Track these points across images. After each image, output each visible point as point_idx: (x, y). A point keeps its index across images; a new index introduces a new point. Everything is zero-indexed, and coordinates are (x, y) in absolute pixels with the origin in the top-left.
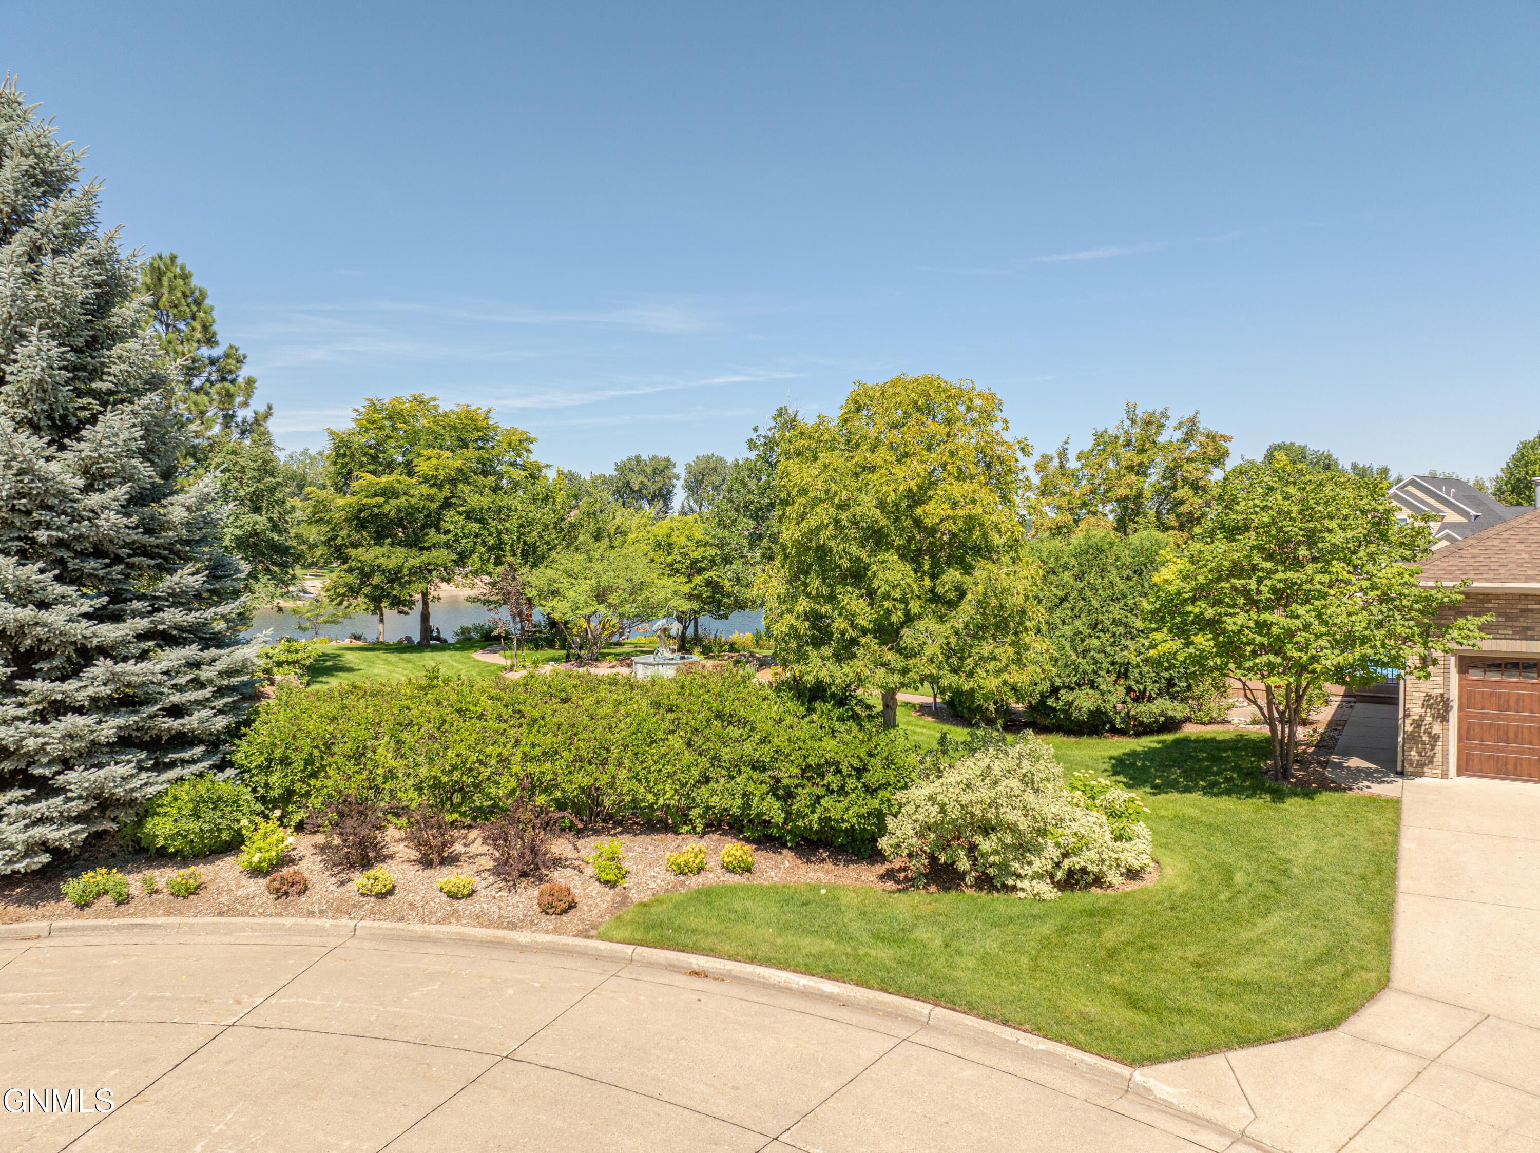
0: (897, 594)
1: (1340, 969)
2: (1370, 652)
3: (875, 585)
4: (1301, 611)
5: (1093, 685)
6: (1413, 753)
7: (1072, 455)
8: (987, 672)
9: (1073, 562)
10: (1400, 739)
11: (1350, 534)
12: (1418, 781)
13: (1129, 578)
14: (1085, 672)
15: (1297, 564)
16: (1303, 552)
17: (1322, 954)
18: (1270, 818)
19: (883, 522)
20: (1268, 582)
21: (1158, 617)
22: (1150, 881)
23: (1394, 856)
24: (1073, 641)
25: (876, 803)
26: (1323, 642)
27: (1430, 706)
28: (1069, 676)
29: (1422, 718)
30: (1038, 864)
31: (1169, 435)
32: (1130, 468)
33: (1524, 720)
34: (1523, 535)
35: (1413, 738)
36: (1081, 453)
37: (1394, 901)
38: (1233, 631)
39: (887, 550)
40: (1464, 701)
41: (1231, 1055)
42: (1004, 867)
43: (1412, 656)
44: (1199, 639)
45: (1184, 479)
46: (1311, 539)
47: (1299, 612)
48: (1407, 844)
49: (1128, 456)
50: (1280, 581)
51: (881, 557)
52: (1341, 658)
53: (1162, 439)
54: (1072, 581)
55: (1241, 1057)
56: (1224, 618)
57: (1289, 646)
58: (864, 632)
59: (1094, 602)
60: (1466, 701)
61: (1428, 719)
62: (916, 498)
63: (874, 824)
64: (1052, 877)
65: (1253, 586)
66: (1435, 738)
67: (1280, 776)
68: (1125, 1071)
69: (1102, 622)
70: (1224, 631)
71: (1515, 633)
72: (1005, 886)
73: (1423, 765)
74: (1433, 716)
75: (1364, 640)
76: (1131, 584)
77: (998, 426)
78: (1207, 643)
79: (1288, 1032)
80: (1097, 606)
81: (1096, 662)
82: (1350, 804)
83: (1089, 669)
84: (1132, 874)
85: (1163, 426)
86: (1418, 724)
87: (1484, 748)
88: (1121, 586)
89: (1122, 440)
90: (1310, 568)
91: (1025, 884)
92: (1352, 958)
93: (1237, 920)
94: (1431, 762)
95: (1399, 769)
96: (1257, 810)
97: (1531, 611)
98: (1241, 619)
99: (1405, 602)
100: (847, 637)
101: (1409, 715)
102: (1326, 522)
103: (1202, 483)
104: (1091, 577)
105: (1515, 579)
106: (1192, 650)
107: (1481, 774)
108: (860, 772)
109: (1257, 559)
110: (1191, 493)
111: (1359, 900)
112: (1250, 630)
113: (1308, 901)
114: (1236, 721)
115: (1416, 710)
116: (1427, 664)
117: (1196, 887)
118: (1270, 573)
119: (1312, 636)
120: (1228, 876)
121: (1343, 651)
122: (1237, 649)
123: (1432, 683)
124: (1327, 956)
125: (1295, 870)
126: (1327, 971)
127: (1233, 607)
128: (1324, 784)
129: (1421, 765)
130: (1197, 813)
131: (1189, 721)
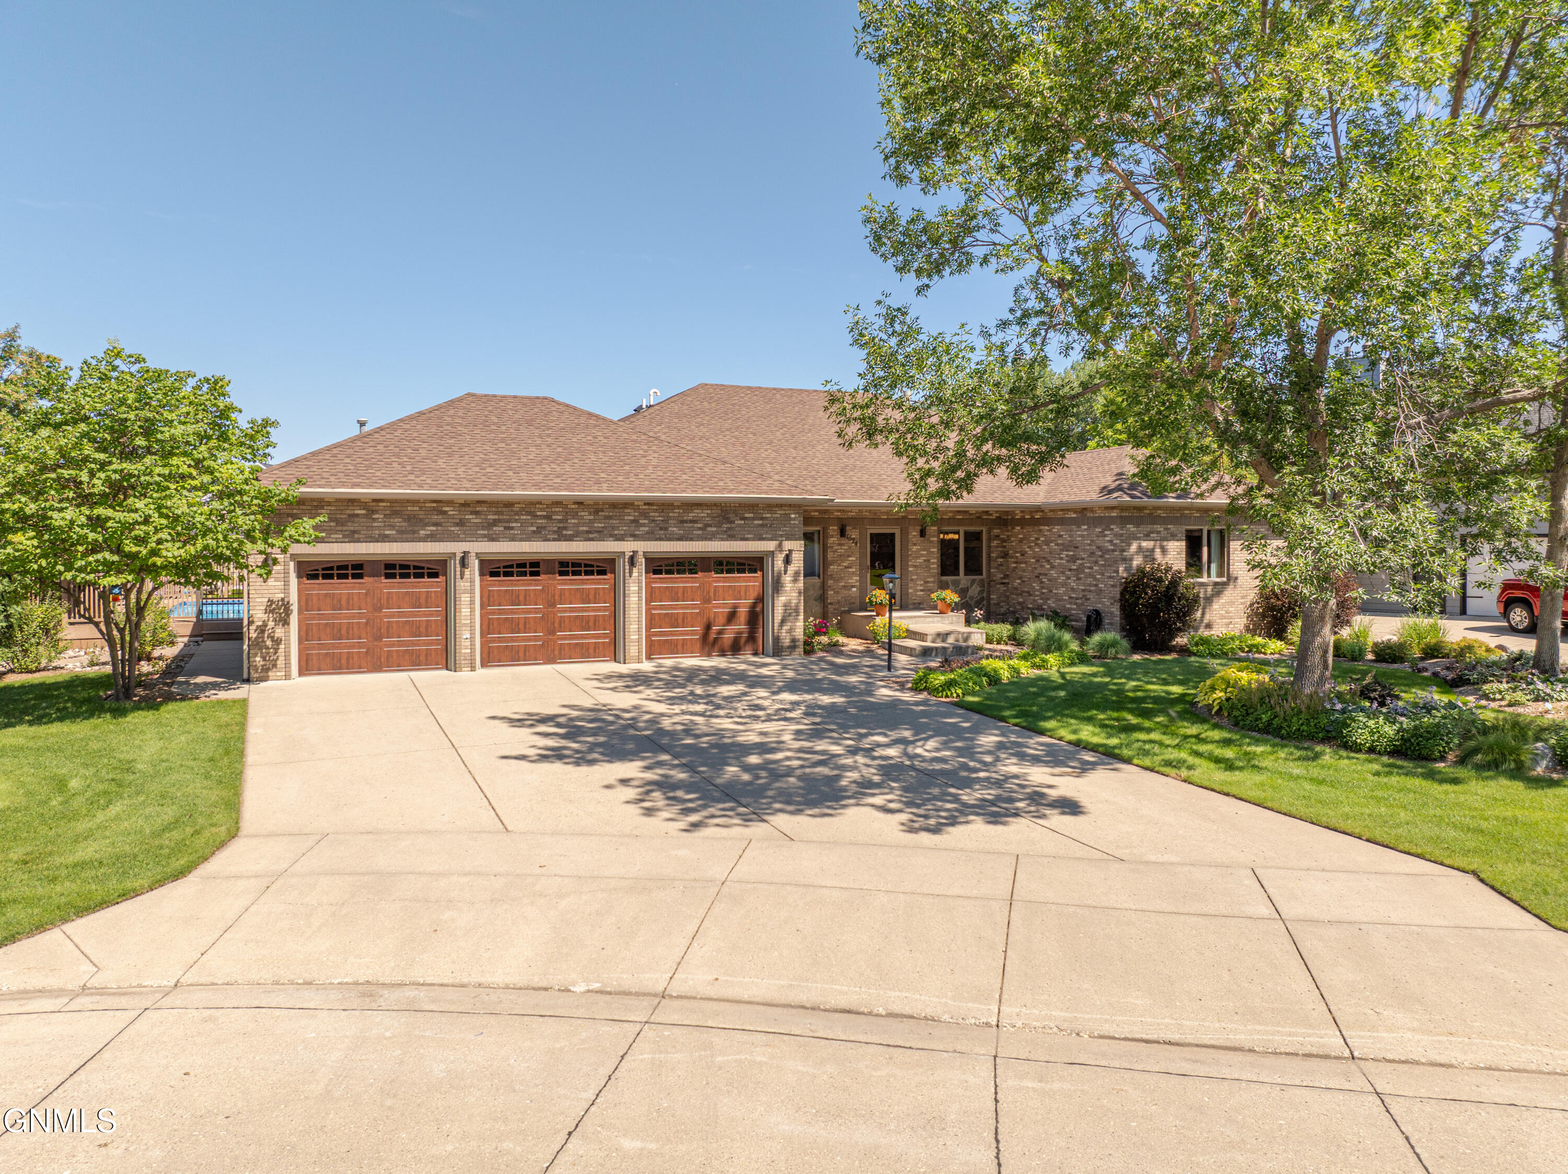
1: (189, 830)
2: (213, 543)
4: (140, 504)
6: (258, 659)
10: (245, 647)
11: (190, 428)
12: (263, 684)
15: (131, 454)
16: (140, 442)
17: (170, 824)
18: (110, 732)
20: (102, 475)
23: (242, 739)
26: (164, 535)
27: (272, 611)
29: (265, 625)
33: (353, 617)
34: (350, 451)
35: (258, 644)
37: (242, 772)
38: (60, 527)
40: (303, 603)
41: (68, 927)
43: (254, 554)
44: (18, 538)
46: (148, 431)
47: (137, 506)
48: (254, 730)
50: (115, 471)
52: (182, 551)
55: (78, 927)
56: (50, 513)
57: (127, 542)
60: (305, 603)
61: (271, 624)
65: (85, 478)
66: (277, 642)
67: (121, 695)
70: (49, 528)
71: (344, 536)
73: (268, 670)
74: (275, 620)
75: (206, 532)
78: (28, 543)
79: (134, 890)
82: (198, 708)
86: (262, 629)
87: (321, 646)
90: (148, 460)
92: (201, 821)
93: (75, 816)
94: (275, 666)
95: (245, 676)
96: (96, 727)
97: (357, 515)
98: (70, 514)
99: (245, 498)
101: (253, 622)
102: (165, 414)
105: (344, 485)
107: (320, 671)
109: (88, 449)
111: (207, 776)
112: (82, 526)
113: (154, 787)
114: (70, 666)
115: (259, 616)
116: (268, 563)
117: (20, 800)
118: (103, 465)
119: (151, 528)
120: (61, 785)
121: (185, 543)
122: (65, 550)
123: (274, 588)
124: (175, 824)
125: (140, 766)
126: (176, 835)
127: (61, 501)
128: (169, 698)
129: (266, 670)
130: (22, 741)
131: (12, 671)
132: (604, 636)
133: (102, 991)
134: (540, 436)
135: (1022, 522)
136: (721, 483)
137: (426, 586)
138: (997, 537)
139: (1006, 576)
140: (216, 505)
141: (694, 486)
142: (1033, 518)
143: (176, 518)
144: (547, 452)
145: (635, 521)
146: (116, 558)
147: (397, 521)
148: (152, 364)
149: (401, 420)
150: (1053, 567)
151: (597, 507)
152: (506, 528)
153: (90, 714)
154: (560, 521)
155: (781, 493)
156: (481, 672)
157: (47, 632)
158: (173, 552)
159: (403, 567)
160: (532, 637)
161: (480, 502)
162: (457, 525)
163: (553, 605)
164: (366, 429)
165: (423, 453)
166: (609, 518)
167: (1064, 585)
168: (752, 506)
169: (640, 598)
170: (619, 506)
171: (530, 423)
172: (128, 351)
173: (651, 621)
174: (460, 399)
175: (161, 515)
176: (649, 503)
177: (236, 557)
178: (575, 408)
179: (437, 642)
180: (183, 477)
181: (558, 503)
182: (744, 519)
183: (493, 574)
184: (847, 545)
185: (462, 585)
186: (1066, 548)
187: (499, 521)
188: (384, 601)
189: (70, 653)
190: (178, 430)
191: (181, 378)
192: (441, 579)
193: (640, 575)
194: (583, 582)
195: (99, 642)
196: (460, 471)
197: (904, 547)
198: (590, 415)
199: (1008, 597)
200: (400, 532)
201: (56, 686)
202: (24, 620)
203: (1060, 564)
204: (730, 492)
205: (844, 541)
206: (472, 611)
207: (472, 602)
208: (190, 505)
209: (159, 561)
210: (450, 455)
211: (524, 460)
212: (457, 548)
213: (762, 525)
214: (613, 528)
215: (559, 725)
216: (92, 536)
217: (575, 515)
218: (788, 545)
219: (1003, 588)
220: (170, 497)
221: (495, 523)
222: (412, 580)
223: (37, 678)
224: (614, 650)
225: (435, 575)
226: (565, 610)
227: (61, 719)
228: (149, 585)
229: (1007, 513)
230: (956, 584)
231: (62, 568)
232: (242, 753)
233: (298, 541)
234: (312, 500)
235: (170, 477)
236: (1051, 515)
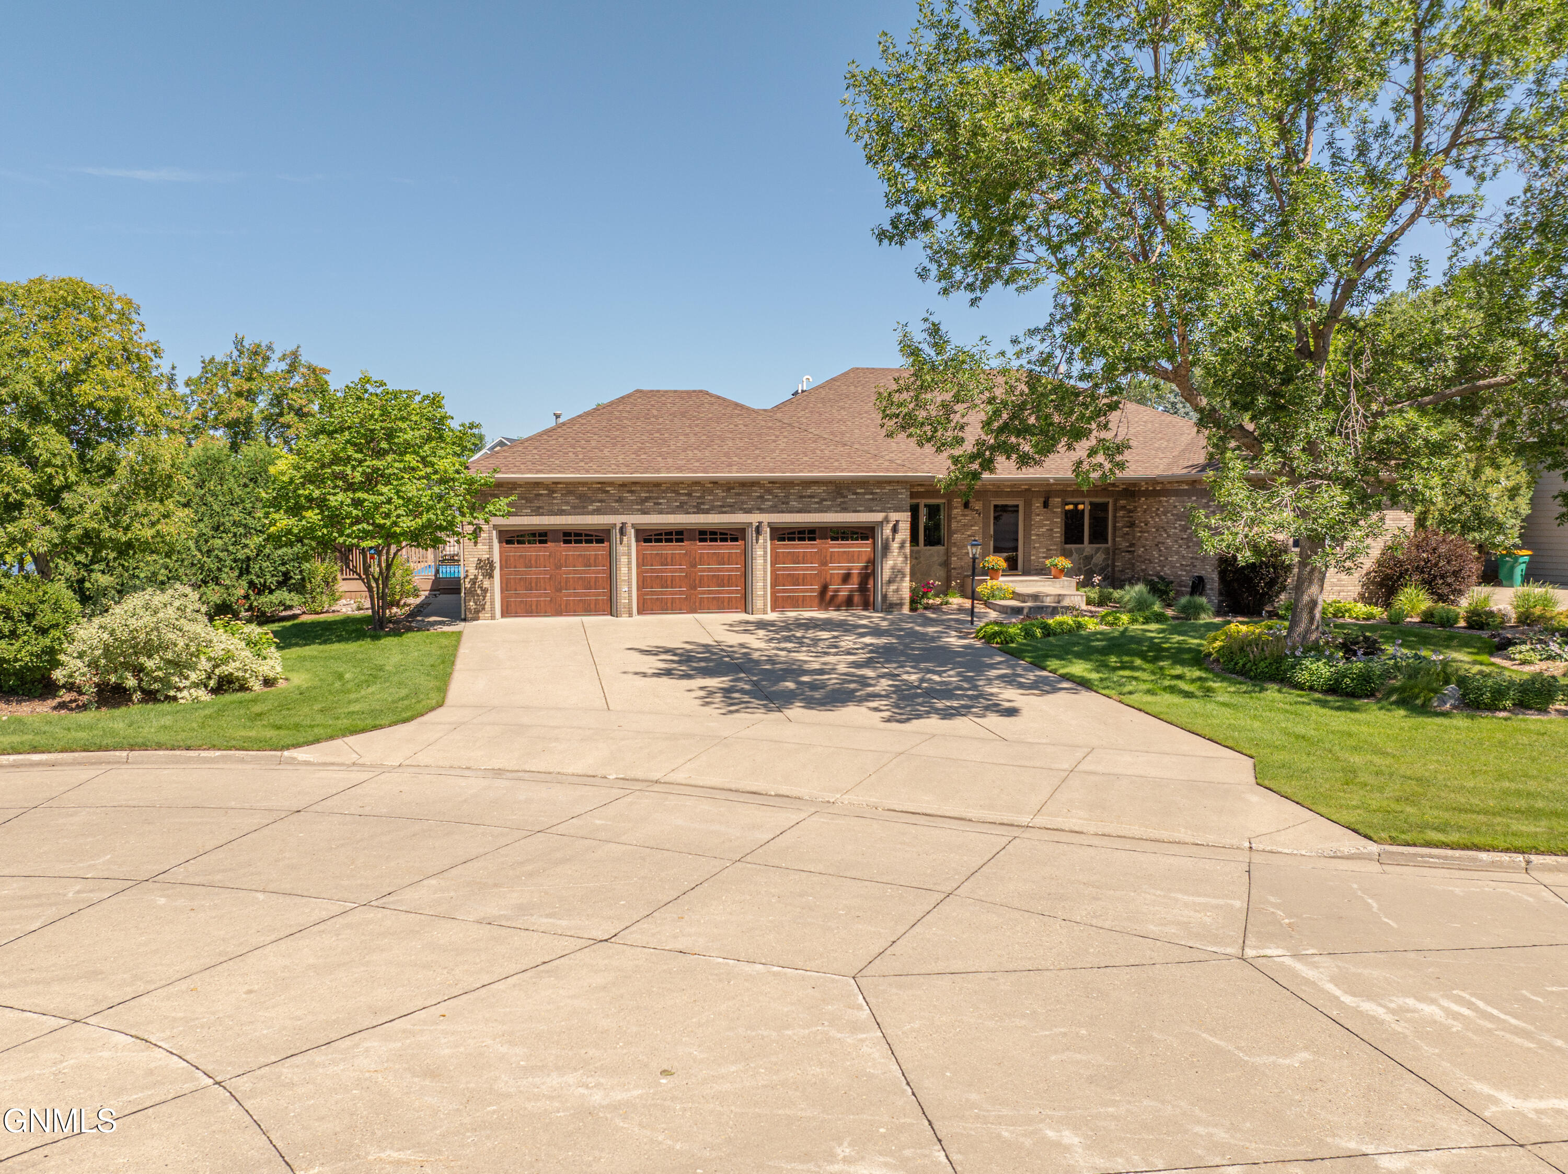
0: (58, 461)
1: (415, 701)
3: (37, 453)
4: (385, 490)
5: (217, 581)
6: (472, 604)
7: (180, 380)
8: (142, 525)
9: (193, 471)
10: (463, 596)
11: (417, 433)
12: (474, 622)
13: (246, 486)
14: (210, 570)
15: (380, 454)
16: (384, 445)
17: (403, 697)
18: (371, 648)
19: (42, 398)
20: (360, 469)
21: (275, 504)
22: (281, 684)
23: (455, 656)
24: (197, 542)
25: (47, 642)
26: (401, 511)
27: (481, 568)
28: (195, 574)
29: (476, 577)
30: (193, 676)
31: (275, 366)
32: (239, 394)
33: (540, 574)
34: (537, 444)
35: (471, 592)
36: (189, 379)
37: (451, 672)
38: (335, 507)
39: (46, 424)
40: (503, 562)
41: (345, 739)
42: (165, 682)
43: (464, 525)
44: (309, 514)
45: (290, 407)
46: (390, 435)
47: (383, 491)
48: (463, 650)
49: (236, 383)
50: (368, 467)
51: (39, 429)
52: (413, 523)
53: (268, 370)
54: (193, 489)
55: (351, 740)
56: (328, 497)
57: (377, 516)
58: (28, 495)
59: (215, 507)
60: (505, 562)
61: (480, 577)
62: (70, 379)
63: (47, 661)
64: (206, 686)
65: (349, 472)
66: (485, 591)
67: (377, 628)
68: (279, 753)
69: (223, 524)
70: (328, 508)
71: (531, 511)
72: (167, 698)
73: (479, 612)
74: (483, 574)
76: (248, 490)
77: (134, 328)
78: (315, 517)
79: (381, 725)
80: (219, 510)
81: (220, 560)
82: (428, 636)
83: (214, 567)
84: (268, 682)
85: (268, 358)
86: (474, 581)
87: (517, 595)
88: (238, 492)
89: (230, 368)
90: (389, 458)
91: (185, 693)
92: (422, 696)
93: (349, 691)
94: (484, 608)
95: (462, 617)
96: (360, 647)
97: (541, 495)
98: (340, 497)
100: (11, 500)
101: (468, 576)
102: (400, 424)
103: (305, 410)
104: (211, 485)
105: (530, 471)
106: (304, 522)
107: (517, 614)
108: (30, 617)
109: (350, 451)
110: (296, 419)
111: (429, 675)
112: (348, 506)
113: (395, 679)
114: (344, 610)
115: (472, 571)
116: (477, 531)
117: (317, 683)
118: (360, 462)
119: (393, 507)
120: (340, 676)
121: (416, 517)
122: (338, 522)
123: (481, 551)
124: (407, 697)
125: (387, 668)
126: (406, 702)
127: (334, 488)
128: (409, 629)
129: (477, 612)
130: (315, 653)
131: (304, 613)
132: (737, 592)
133: (363, 765)
134: (690, 426)
135: (1148, 494)
136: (836, 464)
137: (594, 550)
138: (1123, 508)
139: (1132, 545)
140: (436, 489)
141: (812, 466)
142: (1154, 490)
143: (410, 499)
144: (693, 439)
145: (761, 497)
146: (371, 528)
147: (571, 499)
148: (391, 387)
149: (580, 416)
150: (1169, 536)
151: (729, 486)
152: (655, 504)
153: (357, 639)
154: (699, 498)
155: (888, 471)
156: (637, 618)
157: (327, 584)
158: (407, 523)
159: (577, 535)
160: (678, 592)
161: (635, 483)
162: (617, 501)
163: (695, 566)
164: (561, 420)
165: (593, 443)
166: (740, 494)
167: (1177, 553)
168: (864, 483)
169: (765, 561)
170: (747, 485)
171: (683, 414)
172: (374, 379)
173: (776, 581)
174: (629, 396)
175: (399, 497)
176: (773, 482)
177: (450, 527)
178: (724, 400)
179: (604, 594)
180: (413, 469)
181: (697, 483)
182: (856, 494)
183: (646, 541)
184: (970, 516)
185: (622, 549)
186: (1179, 517)
187: (650, 498)
188: (563, 561)
189: (344, 601)
190: (409, 436)
191: (411, 395)
192: (606, 544)
193: (765, 541)
194: (719, 547)
195: (364, 594)
196: (620, 458)
197: (1028, 517)
198: (737, 405)
199: (1133, 565)
200: (574, 507)
201: (335, 622)
202: (312, 573)
203: (1175, 534)
204: (842, 471)
205: (967, 512)
206: (630, 569)
207: (629, 563)
208: (418, 490)
209: (398, 530)
210: (614, 445)
211: (673, 447)
212: (617, 520)
213: (872, 499)
214: (743, 503)
215: (675, 655)
216: (355, 512)
217: (711, 492)
218: (894, 516)
219: (1128, 556)
220: (404, 484)
221: (647, 499)
222: (584, 545)
223: (322, 617)
224: (744, 603)
225: (601, 541)
226: (703, 570)
227: (339, 641)
228: (393, 548)
229: (1134, 485)
230: (1080, 552)
231: (335, 534)
232: (453, 663)
233: (495, 515)
234: (508, 483)
235: (404, 470)
236: (1168, 486)
